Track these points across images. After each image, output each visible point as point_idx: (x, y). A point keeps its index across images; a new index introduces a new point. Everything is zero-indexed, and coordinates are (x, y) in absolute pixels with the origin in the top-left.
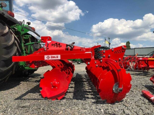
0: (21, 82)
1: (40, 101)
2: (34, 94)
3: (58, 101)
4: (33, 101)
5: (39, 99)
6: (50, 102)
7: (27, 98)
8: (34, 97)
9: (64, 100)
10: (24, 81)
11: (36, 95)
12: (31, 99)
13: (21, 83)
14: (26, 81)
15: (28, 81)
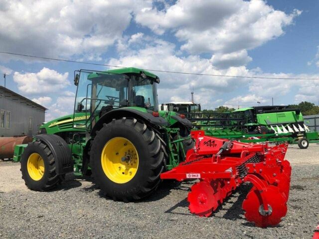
0: (171, 190)
1: (187, 216)
2: (184, 208)
3: (205, 218)
4: (181, 216)
5: (186, 214)
6: (197, 219)
7: (176, 212)
8: (183, 211)
9: (211, 218)
10: (174, 189)
11: (185, 210)
12: (180, 214)
13: (171, 192)
14: (177, 189)
15: (180, 189)
